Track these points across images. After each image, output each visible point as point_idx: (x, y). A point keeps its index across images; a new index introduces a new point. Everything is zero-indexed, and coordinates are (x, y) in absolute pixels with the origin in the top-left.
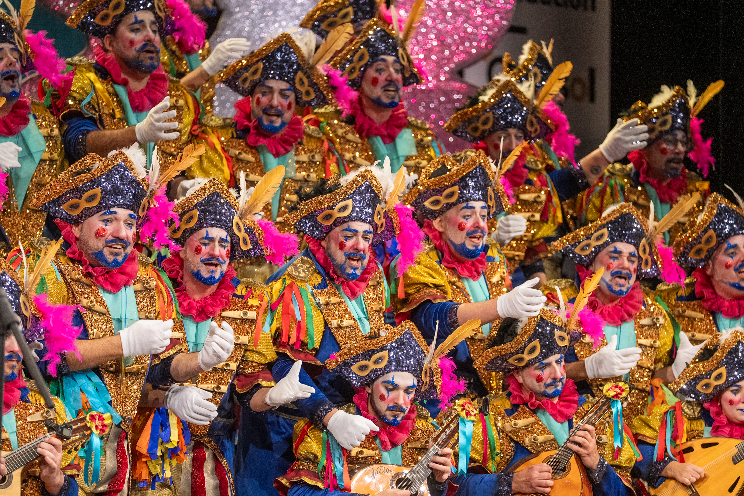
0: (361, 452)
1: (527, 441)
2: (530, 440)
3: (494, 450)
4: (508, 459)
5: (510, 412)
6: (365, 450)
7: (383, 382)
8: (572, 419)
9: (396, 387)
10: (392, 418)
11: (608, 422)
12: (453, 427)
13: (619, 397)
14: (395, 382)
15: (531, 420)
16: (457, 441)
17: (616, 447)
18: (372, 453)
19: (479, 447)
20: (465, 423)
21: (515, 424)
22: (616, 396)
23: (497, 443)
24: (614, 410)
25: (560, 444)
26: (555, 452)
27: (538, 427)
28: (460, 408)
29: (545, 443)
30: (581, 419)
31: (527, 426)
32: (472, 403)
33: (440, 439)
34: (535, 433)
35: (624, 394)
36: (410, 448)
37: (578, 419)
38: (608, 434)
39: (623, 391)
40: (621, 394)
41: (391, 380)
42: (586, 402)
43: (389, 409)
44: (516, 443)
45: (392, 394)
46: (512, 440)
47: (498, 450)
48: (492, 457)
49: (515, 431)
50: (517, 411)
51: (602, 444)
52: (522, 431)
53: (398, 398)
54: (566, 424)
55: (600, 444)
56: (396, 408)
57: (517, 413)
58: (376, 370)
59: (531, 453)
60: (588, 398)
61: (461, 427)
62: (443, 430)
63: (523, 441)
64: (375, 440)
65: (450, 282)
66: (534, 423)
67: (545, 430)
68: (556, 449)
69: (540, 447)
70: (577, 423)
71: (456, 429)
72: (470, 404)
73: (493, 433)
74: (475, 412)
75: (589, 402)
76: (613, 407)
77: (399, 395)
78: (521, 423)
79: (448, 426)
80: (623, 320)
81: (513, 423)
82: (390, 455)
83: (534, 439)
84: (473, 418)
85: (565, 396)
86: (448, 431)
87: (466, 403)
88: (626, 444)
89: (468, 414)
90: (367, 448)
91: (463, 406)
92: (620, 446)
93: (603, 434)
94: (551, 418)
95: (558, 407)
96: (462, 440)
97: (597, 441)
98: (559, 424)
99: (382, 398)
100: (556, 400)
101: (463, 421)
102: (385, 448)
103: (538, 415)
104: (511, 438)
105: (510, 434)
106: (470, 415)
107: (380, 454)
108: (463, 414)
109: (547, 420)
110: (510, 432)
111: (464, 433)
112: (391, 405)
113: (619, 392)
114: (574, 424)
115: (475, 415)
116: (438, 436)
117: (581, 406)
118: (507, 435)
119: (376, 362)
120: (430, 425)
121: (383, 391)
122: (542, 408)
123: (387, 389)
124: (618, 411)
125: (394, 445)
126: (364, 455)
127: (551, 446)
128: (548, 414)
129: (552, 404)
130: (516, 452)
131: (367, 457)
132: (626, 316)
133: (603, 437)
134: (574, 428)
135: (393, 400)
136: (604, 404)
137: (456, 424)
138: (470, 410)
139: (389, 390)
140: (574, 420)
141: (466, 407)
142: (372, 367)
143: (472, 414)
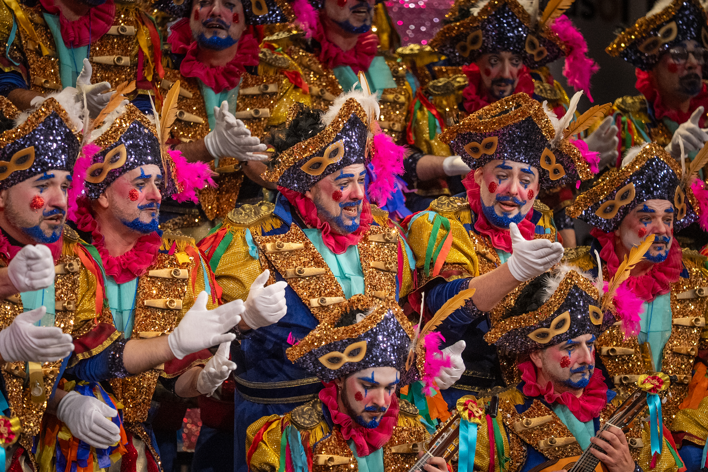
0: (331, 459)
1: (542, 443)
2: (546, 443)
3: (503, 455)
4: (519, 467)
5: (521, 409)
6: (335, 457)
7: (359, 378)
8: (599, 418)
9: (375, 385)
10: (369, 420)
11: (644, 422)
12: (452, 429)
13: (657, 391)
14: (375, 380)
15: (548, 417)
16: (457, 448)
17: (653, 453)
18: (345, 459)
19: (484, 452)
20: (467, 427)
21: (528, 424)
22: (654, 389)
23: (506, 447)
24: (651, 407)
25: (583, 449)
26: (576, 459)
27: (556, 427)
28: (462, 408)
29: (565, 446)
30: (609, 418)
31: (542, 426)
32: (477, 401)
33: (435, 446)
34: (552, 434)
35: (663, 387)
36: (394, 454)
37: (606, 418)
38: (644, 438)
39: (662, 383)
40: (659, 387)
41: (370, 376)
42: (615, 397)
43: (367, 410)
44: (529, 446)
45: (371, 393)
46: (525, 443)
47: (506, 455)
48: (500, 463)
49: (527, 432)
50: (530, 406)
51: (636, 449)
52: (536, 432)
53: (378, 397)
54: (591, 424)
55: (634, 449)
56: (376, 408)
57: (530, 409)
58: (351, 364)
59: (547, 459)
60: (619, 392)
61: (461, 432)
62: (440, 434)
63: (537, 444)
64: (349, 444)
65: (478, 253)
66: (551, 422)
67: (565, 431)
68: (578, 454)
69: (558, 451)
70: (604, 422)
71: (456, 434)
72: (475, 402)
73: (501, 434)
74: (481, 413)
75: (619, 398)
76: (650, 403)
77: (379, 394)
78: (535, 421)
79: (446, 429)
80: (656, 294)
81: (524, 421)
82: (367, 461)
83: (551, 442)
84: (477, 420)
85: (591, 389)
86: (446, 435)
87: (469, 401)
88: (666, 451)
89: (471, 414)
90: (338, 454)
91: (465, 404)
92: (658, 451)
93: (638, 437)
94: (572, 416)
95: (581, 402)
96: (463, 448)
97: (629, 446)
98: (582, 424)
99: (358, 396)
100: (579, 394)
101: (465, 423)
102: (361, 453)
103: (556, 411)
104: (522, 440)
105: (521, 435)
106: (474, 416)
107: (355, 462)
108: (466, 414)
109: (567, 418)
110: (521, 433)
111: (466, 439)
112: (369, 405)
113: (658, 384)
114: (601, 425)
115: (480, 417)
116: (432, 442)
117: (610, 402)
118: (517, 437)
119: (352, 354)
120: (420, 425)
121: (359, 389)
122: (562, 404)
123: (364, 386)
124: (656, 408)
125: (373, 449)
126: (336, 463)
127: (572, 450)
128: (568, 410)
129: (574, 398)
130: (528, 457)
131: (339, 466)
132: (660, 288)
133: (638, 440)
134: (601, 429)
135: (372, 399)
136: (638, 400)
137: (456, 427)
138: (475, 410)
139: (366, 388)
140: (601, 420)
141: (469, 406)
142: (346, 359)
143: (477, 415)
